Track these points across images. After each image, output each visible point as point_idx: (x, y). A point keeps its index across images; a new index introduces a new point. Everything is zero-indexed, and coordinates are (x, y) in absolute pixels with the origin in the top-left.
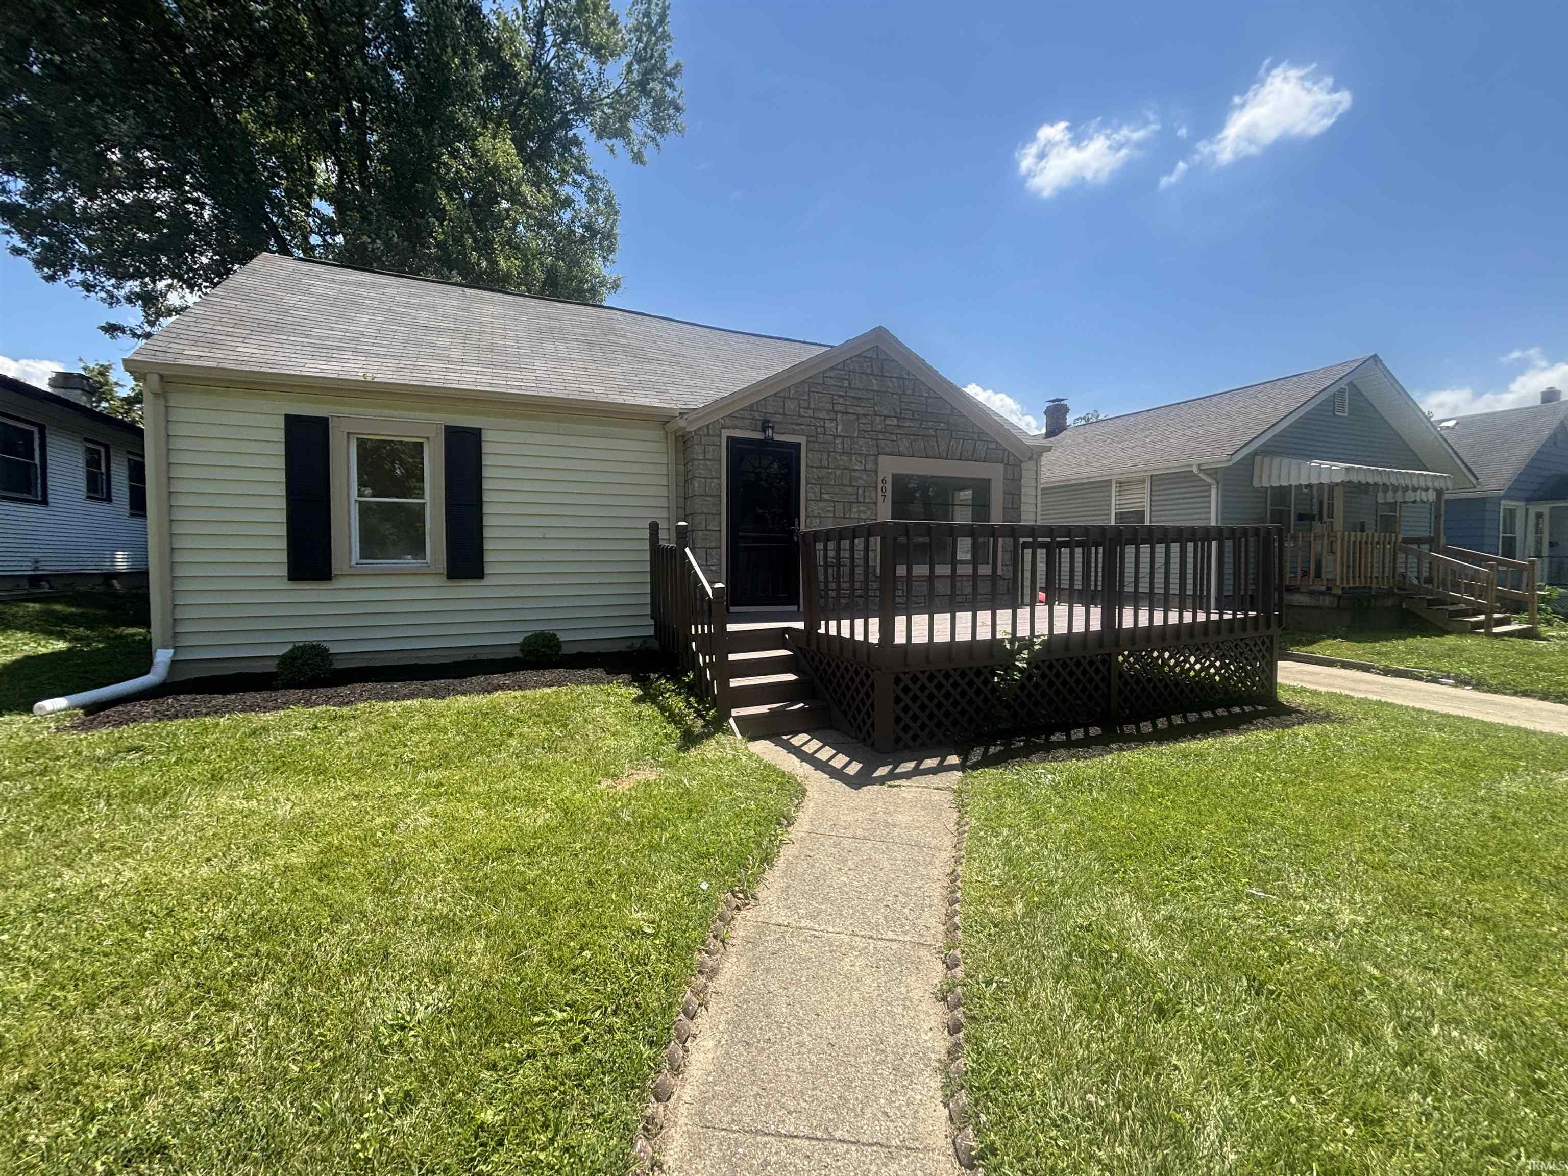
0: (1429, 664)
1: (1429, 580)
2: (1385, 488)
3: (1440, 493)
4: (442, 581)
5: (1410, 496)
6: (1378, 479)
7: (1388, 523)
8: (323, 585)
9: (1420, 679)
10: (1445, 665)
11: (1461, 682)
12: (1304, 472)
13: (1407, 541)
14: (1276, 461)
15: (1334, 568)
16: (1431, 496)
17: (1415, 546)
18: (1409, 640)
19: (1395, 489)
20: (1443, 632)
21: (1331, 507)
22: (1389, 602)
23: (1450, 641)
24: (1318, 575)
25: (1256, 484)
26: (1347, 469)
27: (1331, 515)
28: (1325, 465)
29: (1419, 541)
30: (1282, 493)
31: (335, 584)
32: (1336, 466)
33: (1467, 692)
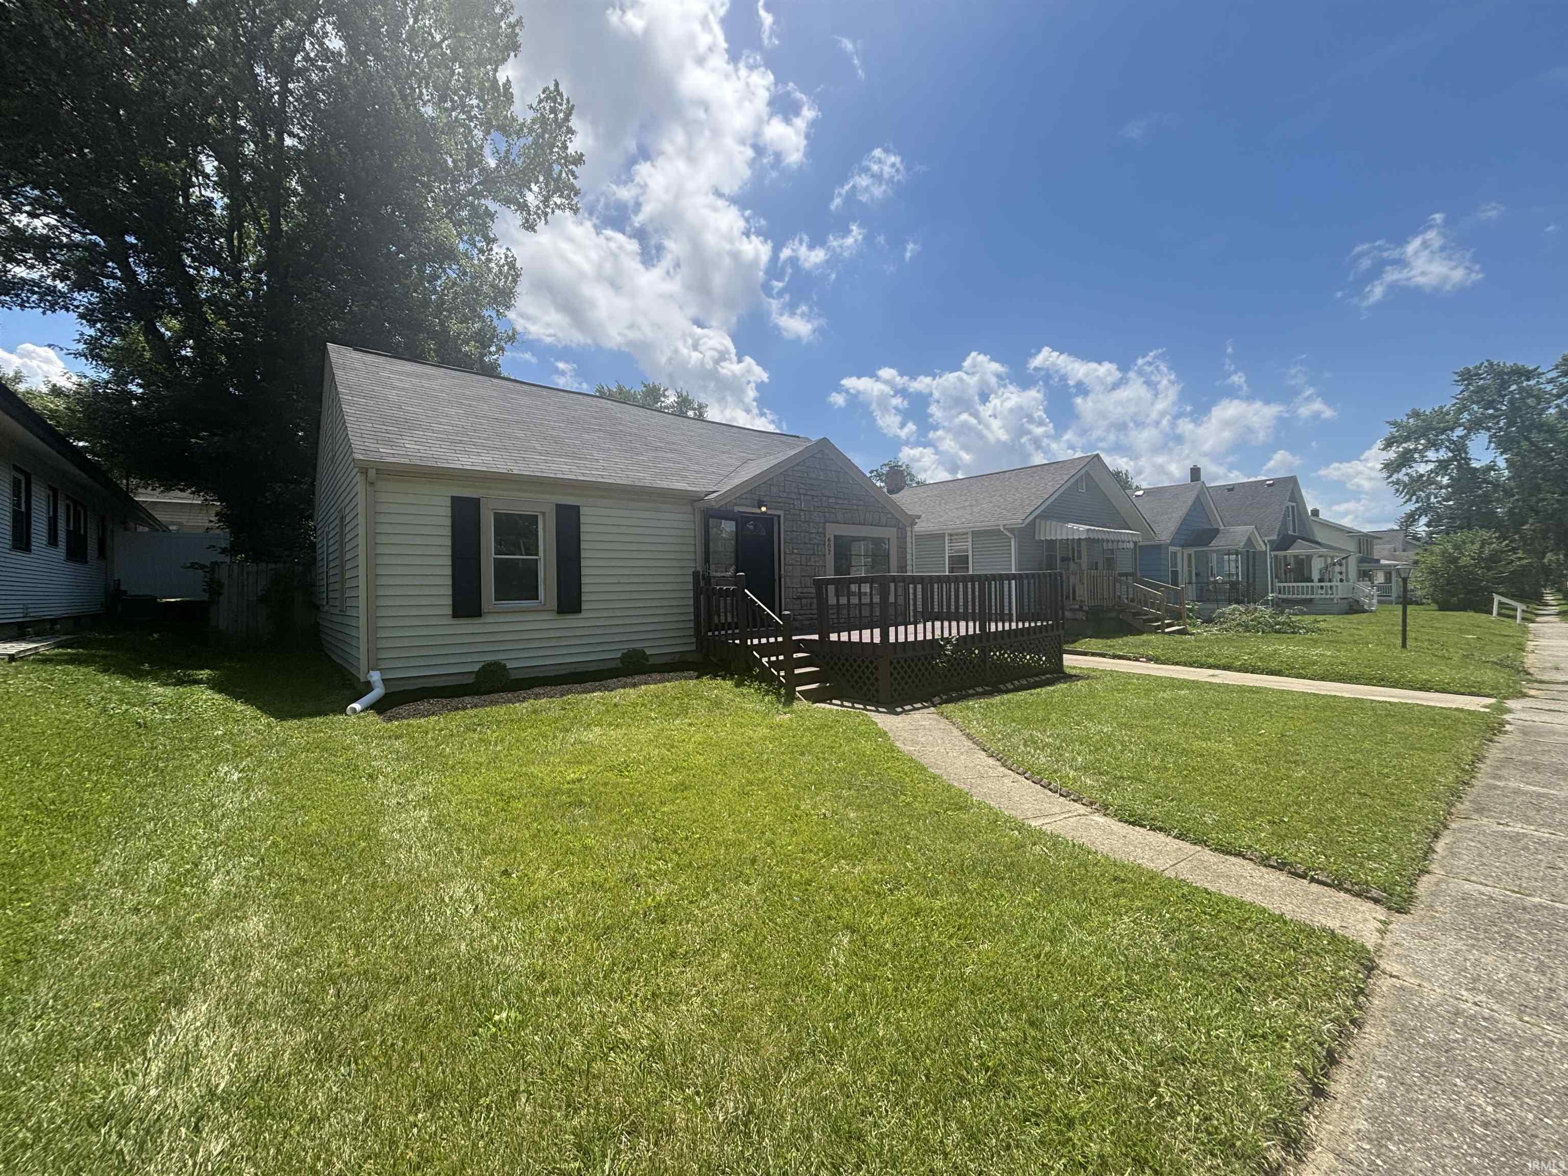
0: (1134, 650)
1: (1133, 601)
2: (1108, 541)
3: (1135, 543)
4: (554, 616)
5: (1121, 545)
6: (1104, 537)
7: (1110, 563)
8: (476, 621)
9: (1130, 659)
10: (1141, 650)
11: (1149, 660)
12: (1064, 531)
13: (1121, 575)
14: (1048, 523)
15: (1082, 592)
16: (1131, 545)
17: (1124, 578)
18: (1125, 638)
19: (1113, 542)
20: (1140, 632)
21: (1079, 552)
22: (1113, 614)
23: (1144, 637)
24: (1074, 599)
25: (1037, 538)
26: (1088, 530)
27: (1080, 558)
28: (1076, 526)
29: (1126, 575)
30: (1051, 543)
31: (482, 620)
32: (1083, 528)
33: (1152, 665)
